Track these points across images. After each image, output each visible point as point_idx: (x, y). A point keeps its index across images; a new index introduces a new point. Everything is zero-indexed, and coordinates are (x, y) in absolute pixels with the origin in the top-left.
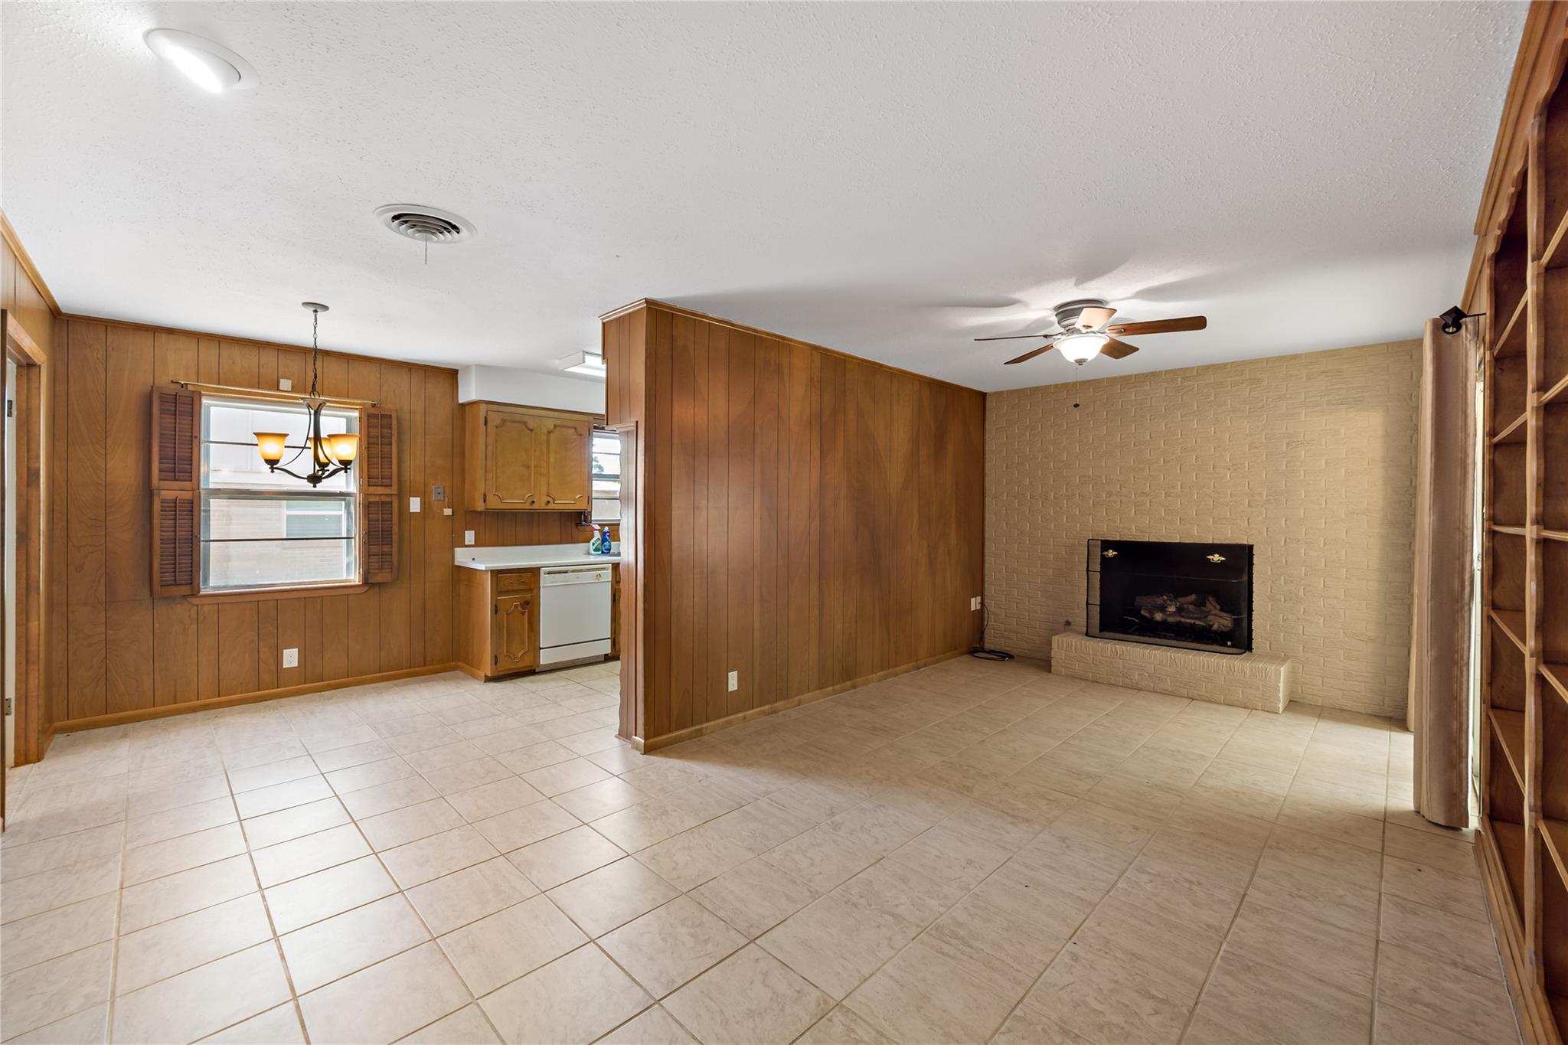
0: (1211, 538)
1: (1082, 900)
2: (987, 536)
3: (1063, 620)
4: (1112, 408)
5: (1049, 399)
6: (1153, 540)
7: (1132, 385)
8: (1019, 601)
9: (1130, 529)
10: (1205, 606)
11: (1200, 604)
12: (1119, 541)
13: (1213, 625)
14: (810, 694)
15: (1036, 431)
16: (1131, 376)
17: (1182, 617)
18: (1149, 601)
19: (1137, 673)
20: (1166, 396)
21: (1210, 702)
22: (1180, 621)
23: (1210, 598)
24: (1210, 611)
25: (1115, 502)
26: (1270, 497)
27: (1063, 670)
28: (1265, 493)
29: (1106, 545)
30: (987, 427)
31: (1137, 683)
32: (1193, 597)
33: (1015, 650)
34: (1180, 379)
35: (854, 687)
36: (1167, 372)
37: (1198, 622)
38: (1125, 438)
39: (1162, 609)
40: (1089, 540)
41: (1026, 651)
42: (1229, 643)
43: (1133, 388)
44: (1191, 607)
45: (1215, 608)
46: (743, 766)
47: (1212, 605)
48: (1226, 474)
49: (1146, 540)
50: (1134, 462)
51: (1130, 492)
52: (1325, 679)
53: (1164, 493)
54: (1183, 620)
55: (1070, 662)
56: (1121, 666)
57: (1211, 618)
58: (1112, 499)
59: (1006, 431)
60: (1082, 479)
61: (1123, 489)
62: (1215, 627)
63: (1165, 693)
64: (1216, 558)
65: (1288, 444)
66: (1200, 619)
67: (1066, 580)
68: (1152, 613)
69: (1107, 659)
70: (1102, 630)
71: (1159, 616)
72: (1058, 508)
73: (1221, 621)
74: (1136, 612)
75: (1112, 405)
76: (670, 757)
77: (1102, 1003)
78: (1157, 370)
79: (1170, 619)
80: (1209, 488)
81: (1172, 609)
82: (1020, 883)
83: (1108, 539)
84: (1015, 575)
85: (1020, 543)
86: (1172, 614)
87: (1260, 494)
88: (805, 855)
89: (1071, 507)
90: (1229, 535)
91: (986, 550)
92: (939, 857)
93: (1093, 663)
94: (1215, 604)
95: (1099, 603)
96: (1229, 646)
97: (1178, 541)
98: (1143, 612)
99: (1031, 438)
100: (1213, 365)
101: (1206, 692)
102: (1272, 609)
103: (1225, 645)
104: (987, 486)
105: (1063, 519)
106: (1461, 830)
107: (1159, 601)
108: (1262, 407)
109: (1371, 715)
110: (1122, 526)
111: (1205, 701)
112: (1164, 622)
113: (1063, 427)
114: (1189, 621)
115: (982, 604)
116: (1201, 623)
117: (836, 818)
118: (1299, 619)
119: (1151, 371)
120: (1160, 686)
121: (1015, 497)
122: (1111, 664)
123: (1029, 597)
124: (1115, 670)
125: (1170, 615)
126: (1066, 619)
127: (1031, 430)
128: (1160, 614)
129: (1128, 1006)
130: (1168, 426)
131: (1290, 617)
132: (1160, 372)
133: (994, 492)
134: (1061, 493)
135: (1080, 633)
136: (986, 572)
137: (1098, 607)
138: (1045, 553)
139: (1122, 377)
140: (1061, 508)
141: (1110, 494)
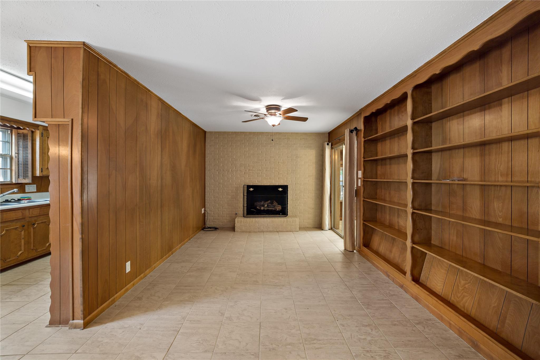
0: (278, 183)
1: (323, 305)
2: (206, 185)
3: (234, 213)
4: (250, 142)
5: (229, 137)
6: (262, 184)
7: (256, 135)
8: (219, 208)
9: (255, 181)
10: (273, 204)
11: (272, 203)
12: (252, 185)
13: (277, 209)
14: (158, 262)
15: (225, 147)
16: (256, 132)
17: (269, 208)
18: (259, 204)
19: (262, 227)
20: (266, 140)
21: (282, 232)
22: (268, 209)
23: (274, 201)
24: (275, 205)
25: (251, 173)
26: (292, 172)
27: (239, 230)
28: (291, 170)
29: (249, 187)
30: (206, 144)
31: (262, 230)
32: (269, 201)
33: (217, 226)
34: (270, 135)
35: (172, 254)
36: (266, 133)
37: (273, 209)
38: (254, 152)
39: (263, 206)
40: (244, 185)
41: (222, 225)
42: (281, 214)
43: (256, 136)
44: (270, 204)
45: (276, 204)
46: (157, 310)
47: (275, 203)
48: (281, 165)
49: (260, 185)
50: (257, 160)
51: (256, 169)
52: (304, 220)
53: (265, 170)
54: (269, 209)
55: (241, 227)
56: (258, 226)
57: (276, 207)
58: (250, 171)
59: (214, 146)
60: (240, 165)
61: (254, 169)
62: (277, 210)
63: (270, 232)
64: (280, 189)
65: (296, 157)
66: (273, 208)
67: (235, 199)
68: (260, 207)
69: (253, 224)
70: (247, 214)
71: (262, 208)
72: (233, 175)
73: (279, 208)
74: (255, 208)
75: (250, 141)
76: (105, 323)
77: (362, 336)
78: (264, 132)
79: (265, 209)
80: (277, 169)
81: (266, 206)
82: (305, 308)
83: (249, 185)
84: (217, 199)
85: (219, 187)
86: (266, 207)
87: (290, 171)
88: (232, 339)
89: (237, 174)
90: (282, 183)
91: (206, 190)
92: (276, 312)
93: (249, 226)
94: (276, 203)
95: (246, 206)
96: (281, 215)
97: (269, 185)
98: (257, 208)
99: (223, 150)
100: (278, 133)
101: (281, 229)
102: (292, 203)
103: (280, 215)
104: (206, 166)
105: (234, 179)
106: (354, 251)
107: (262, 203)
108: (290, 146)
109: (313, 228)
110: (253, 180)
111: (281, 232)
112: (264, 210)
113: (234, 147)
114: (270, 209)
115: (205, 210)
116: (274, 209)
117: (225, 315)
118: (298, 205)
119: (262, 132)
120: (269, 230)
121: (217, 171)
122: (255, 225)
123: (222, 206)
124: (256, 227)
125: (265, 208)
126: (235, 212)
127: (223, 147)
128: (263, 207)
129: (366, 332)
130: (267, 149)
131: (296, 205)
132: (264, 133)
133: (209, 168)
134: (234, 170)
135: (242, 217)
136: (206, 198)
137: (246, 207)
138: (228, 190)
139: (254, 132)
140: (233, 174)
141: (249, 170)
